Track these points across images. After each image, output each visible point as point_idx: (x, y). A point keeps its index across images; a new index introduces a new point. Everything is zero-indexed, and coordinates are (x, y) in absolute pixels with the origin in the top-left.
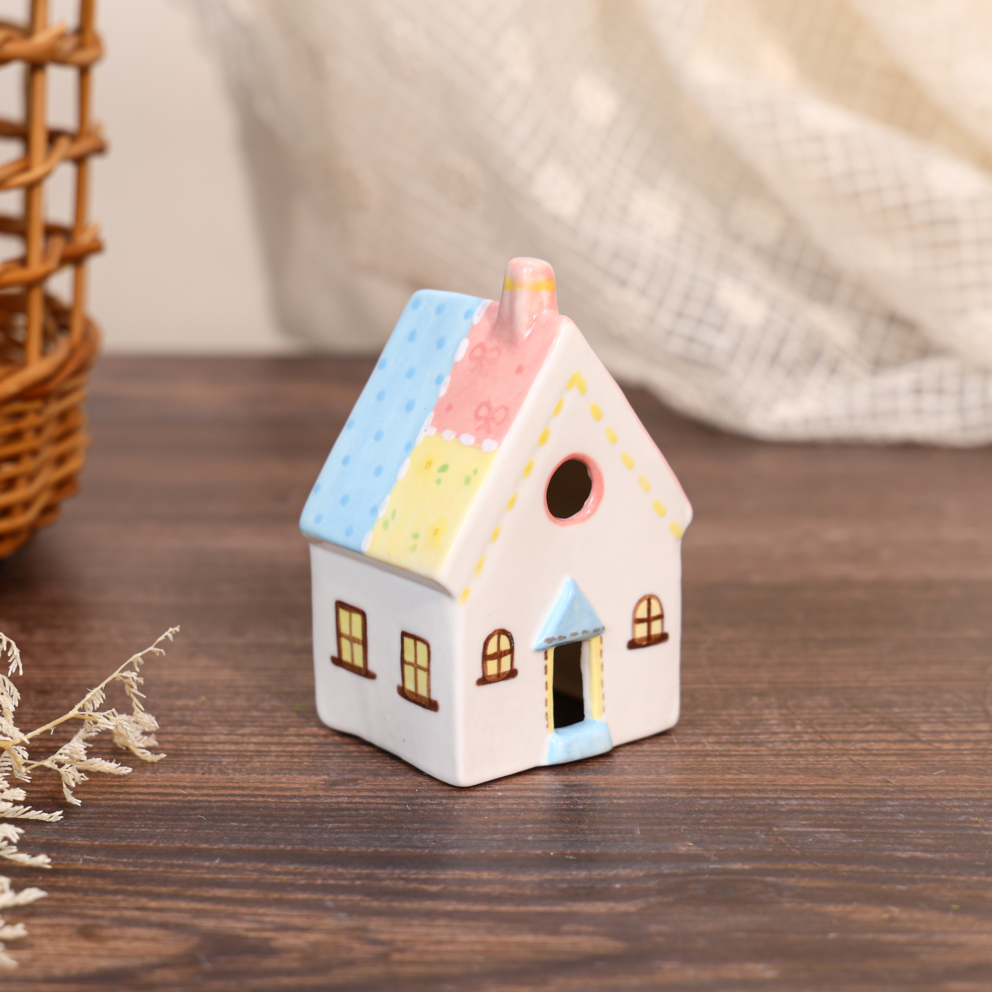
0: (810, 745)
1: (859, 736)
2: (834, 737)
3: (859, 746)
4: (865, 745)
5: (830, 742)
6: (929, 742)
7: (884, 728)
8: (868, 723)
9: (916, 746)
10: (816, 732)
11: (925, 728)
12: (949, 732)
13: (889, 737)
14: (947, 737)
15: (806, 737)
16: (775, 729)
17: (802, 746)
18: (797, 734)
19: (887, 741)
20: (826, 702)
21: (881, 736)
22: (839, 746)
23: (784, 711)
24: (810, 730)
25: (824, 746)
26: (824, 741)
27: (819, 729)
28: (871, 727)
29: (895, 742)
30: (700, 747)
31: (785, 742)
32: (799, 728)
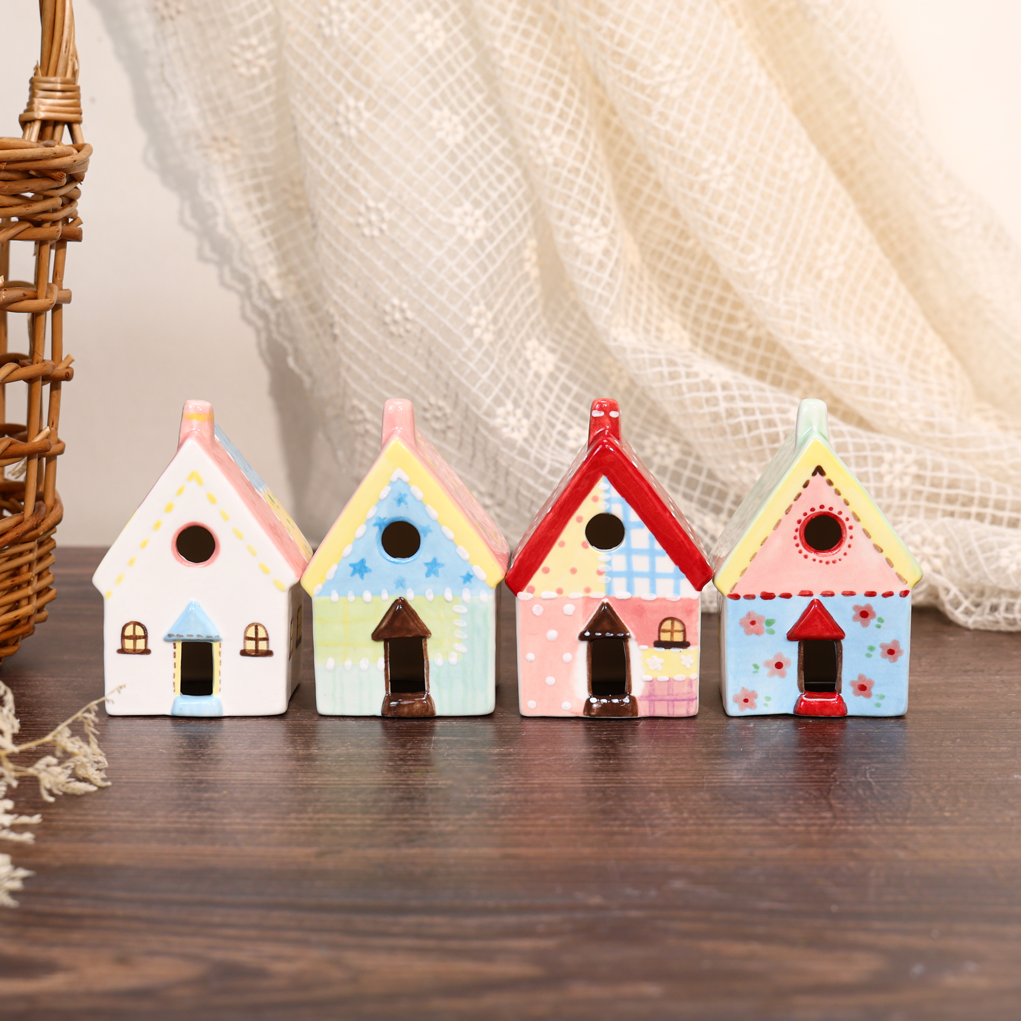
0: (694, 828)
1: (732, 821)
2: (712, 821)
3: (731, 828)
4: (736, 828)
5: (710, 825)
6: (786, 826)
7: (751, 815)
8: (738, 812)
9: (776, 828)
10: (698, 818)
11: (782, 815)
12: (801, 818)
13: (754, 821)
14: (799, 822)
15: (691, 822)
16: (667, 816)
17: (687, 828)
18: (685, 819)
19: (753, 825)
20: (707, 796)
21: (749, 821)
22: (716, 828)
23: (675, 803)
24: (694, 816)
25: (704, 828)
26: (704, 824)
27: (701, 816)
28: (741, 815)
29: (760, 825)
30: (608, 829)
31: (674, 825)
32: (685, 815)
